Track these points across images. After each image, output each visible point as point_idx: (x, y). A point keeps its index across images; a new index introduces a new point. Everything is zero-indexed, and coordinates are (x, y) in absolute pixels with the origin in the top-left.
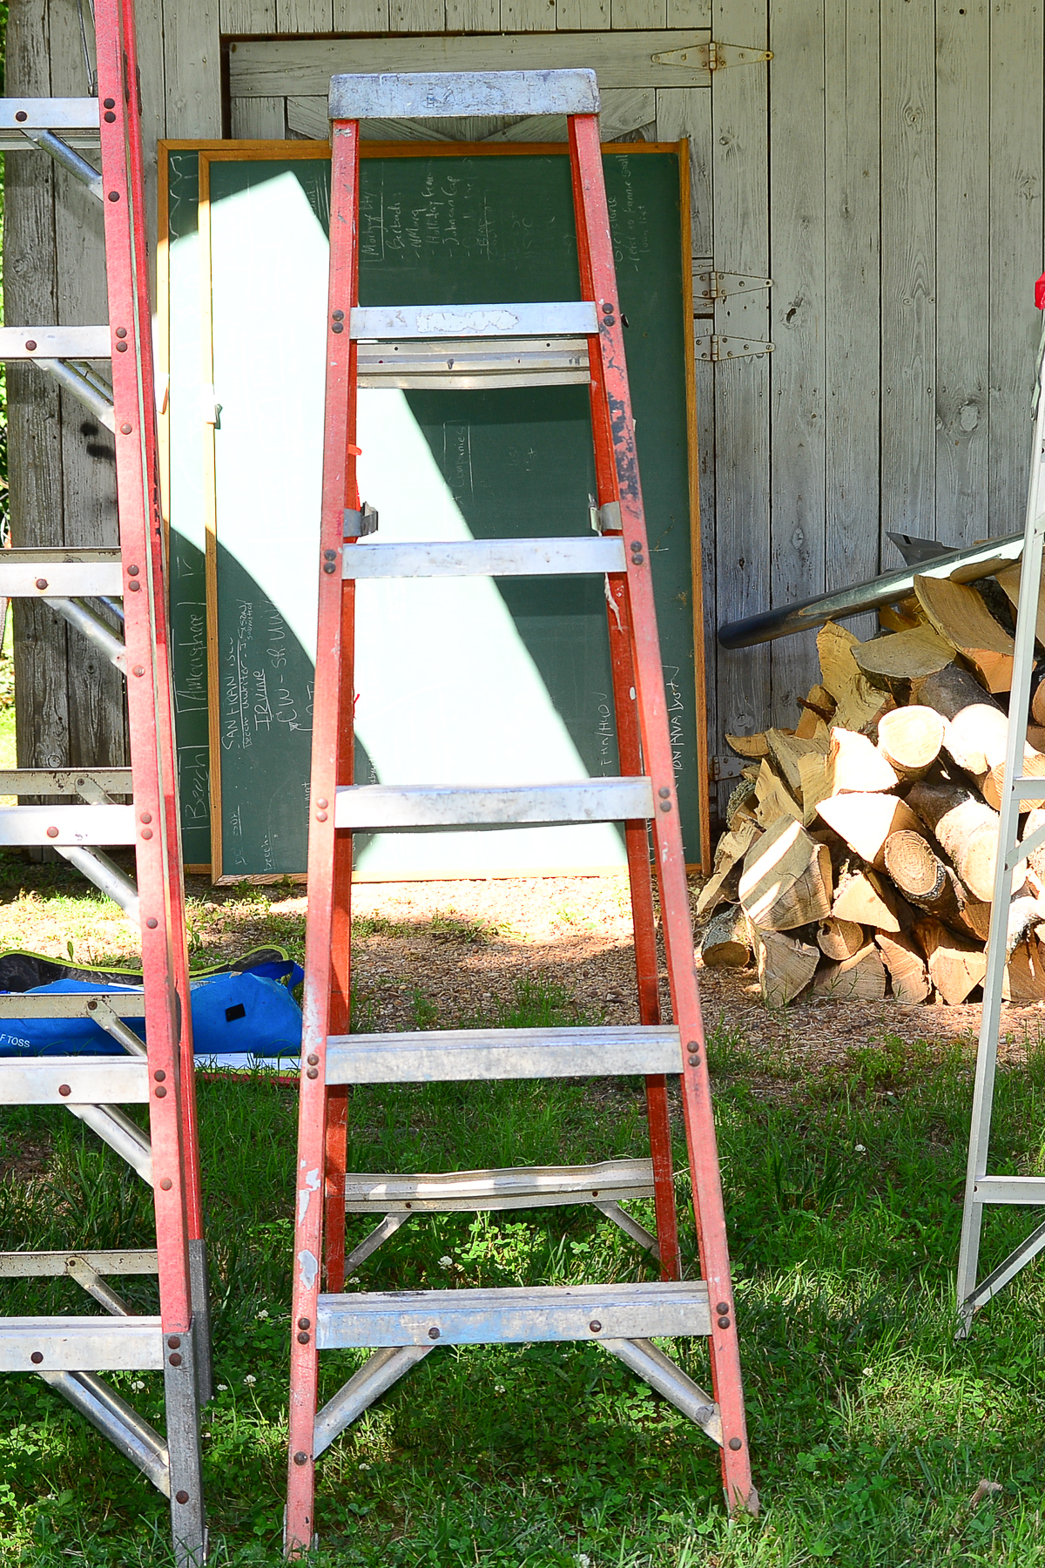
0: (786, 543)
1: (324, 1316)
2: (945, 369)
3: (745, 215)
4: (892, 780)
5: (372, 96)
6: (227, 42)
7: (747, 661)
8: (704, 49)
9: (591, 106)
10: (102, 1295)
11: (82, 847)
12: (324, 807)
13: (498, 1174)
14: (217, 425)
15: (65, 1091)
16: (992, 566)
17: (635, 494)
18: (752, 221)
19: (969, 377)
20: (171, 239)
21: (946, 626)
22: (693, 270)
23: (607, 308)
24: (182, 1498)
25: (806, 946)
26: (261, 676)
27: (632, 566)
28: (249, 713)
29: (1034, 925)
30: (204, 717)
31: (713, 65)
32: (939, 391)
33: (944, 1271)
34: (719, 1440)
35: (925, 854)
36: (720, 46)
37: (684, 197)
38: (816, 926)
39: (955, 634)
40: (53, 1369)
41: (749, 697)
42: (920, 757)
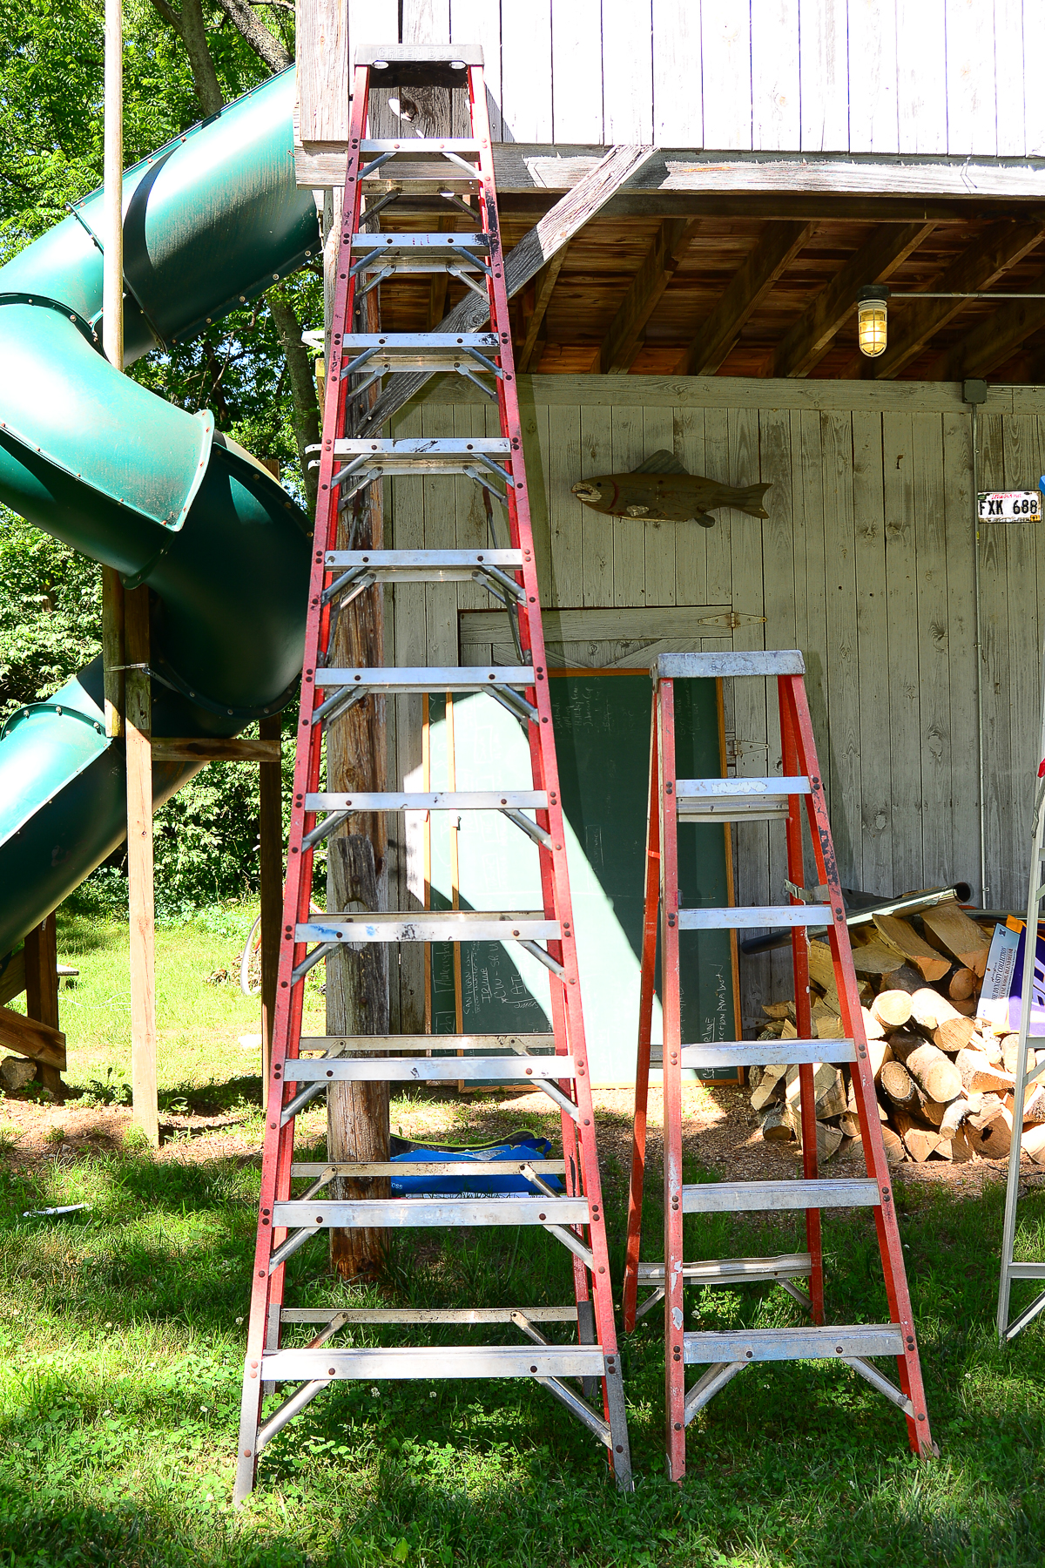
0: (778, 894)
1: (687, 1344)
2: (866, 794)
3: (753, 708)
4: (882, 1033)
5: (682, 665)
6: (460, 612)
7: (757, 961)
8: (728, 616)
9: (802, 670)
10: (533, 1333)
11: (546, 1080)
12: (675, 1056)
13: (722, 1263)
14: (458, 829)
15: (543, 1217)
16: (917, 909)
17: (836, 882)
18: (756, 711)
19: (880, 799)
20: (431, 723)
21: (898, 943)
22: (726, 738)
23: (815, 780)
24: (619, 1449)
25: (833, 1129)
26: (485, 972)
27: (837, 922)
28: (478, 993)
29: (967, 1115)
30: (453, 994)
31: (733, 625)
32: (864, 806)
33: (989, 1317)
34: (912, 1416)
35: (904, 1075)
36: (737, 614)
37: (720, 699)
38: (838, 1117)
39: (903, 948)
40: (542, 1376)
41: (758, 982)
42: (898, 1020)
